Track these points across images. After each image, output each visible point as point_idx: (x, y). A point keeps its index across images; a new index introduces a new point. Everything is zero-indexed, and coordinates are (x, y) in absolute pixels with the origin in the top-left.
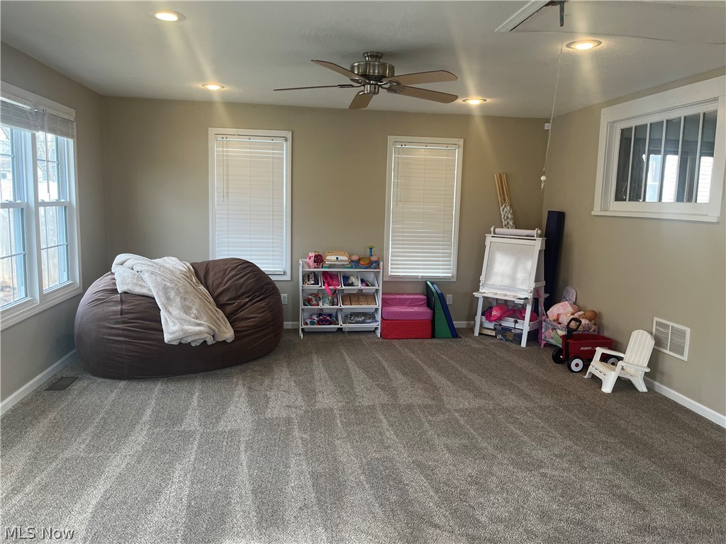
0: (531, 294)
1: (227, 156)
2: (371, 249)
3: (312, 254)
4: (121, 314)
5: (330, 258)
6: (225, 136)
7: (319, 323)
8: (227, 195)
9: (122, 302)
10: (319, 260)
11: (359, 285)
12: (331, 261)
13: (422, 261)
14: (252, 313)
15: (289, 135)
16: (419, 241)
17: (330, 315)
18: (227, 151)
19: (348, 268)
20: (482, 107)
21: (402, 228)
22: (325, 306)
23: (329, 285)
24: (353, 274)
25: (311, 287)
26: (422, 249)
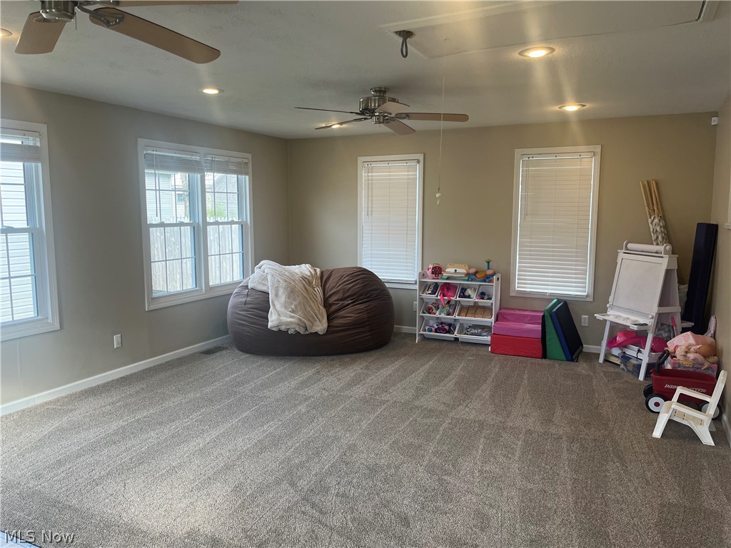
0: (653, 320)
1: (372, 180)
2: (488, 262)
3: (431, 266)
4: (245, 304)
5: (450, 270)
6: (369, 163)
7: (436, 332)
8: (372, 214)
9: (248, 295)
10: (437, 271)
11: (474, 298)
12: (449, 273)
13: (552, 277)
14: (350, 313)
15: (421, 157)
16: (549, 256)
17: (450, 325)
18: (372, 176)
19: (464, 280)
20: (578, 113)
21: (530, 242)
22: (441, 315)
23: (444, 296)
24: (469, 287)
25: (429, 297)
26: (552, 264)
